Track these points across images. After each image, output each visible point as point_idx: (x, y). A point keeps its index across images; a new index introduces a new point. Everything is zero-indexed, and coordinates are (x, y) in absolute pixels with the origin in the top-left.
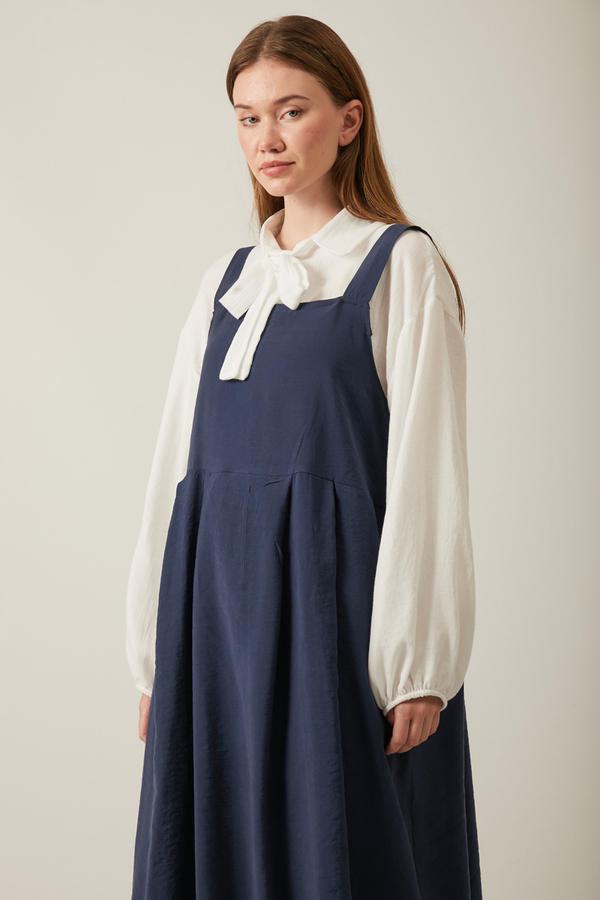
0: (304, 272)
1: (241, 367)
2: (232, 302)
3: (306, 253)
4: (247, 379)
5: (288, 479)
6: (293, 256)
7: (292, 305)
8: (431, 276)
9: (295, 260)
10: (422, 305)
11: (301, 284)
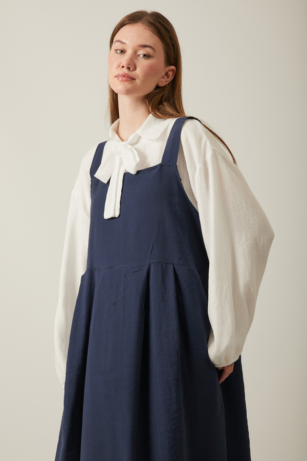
0: (136, 153)
1: (115, 210)
2: (100, 175)
3: (135, 141)
4: (119, 216)
5: (146, 268)
6: (128, 144)
7: (133, 172)
8: (206, 140)
9: (129, 146)
10: (205, 157)
11: (135, 160)
